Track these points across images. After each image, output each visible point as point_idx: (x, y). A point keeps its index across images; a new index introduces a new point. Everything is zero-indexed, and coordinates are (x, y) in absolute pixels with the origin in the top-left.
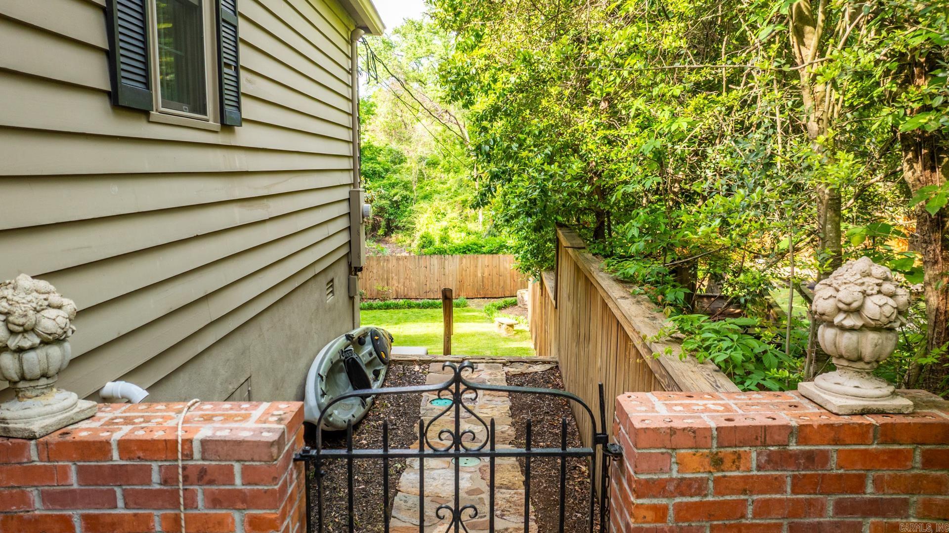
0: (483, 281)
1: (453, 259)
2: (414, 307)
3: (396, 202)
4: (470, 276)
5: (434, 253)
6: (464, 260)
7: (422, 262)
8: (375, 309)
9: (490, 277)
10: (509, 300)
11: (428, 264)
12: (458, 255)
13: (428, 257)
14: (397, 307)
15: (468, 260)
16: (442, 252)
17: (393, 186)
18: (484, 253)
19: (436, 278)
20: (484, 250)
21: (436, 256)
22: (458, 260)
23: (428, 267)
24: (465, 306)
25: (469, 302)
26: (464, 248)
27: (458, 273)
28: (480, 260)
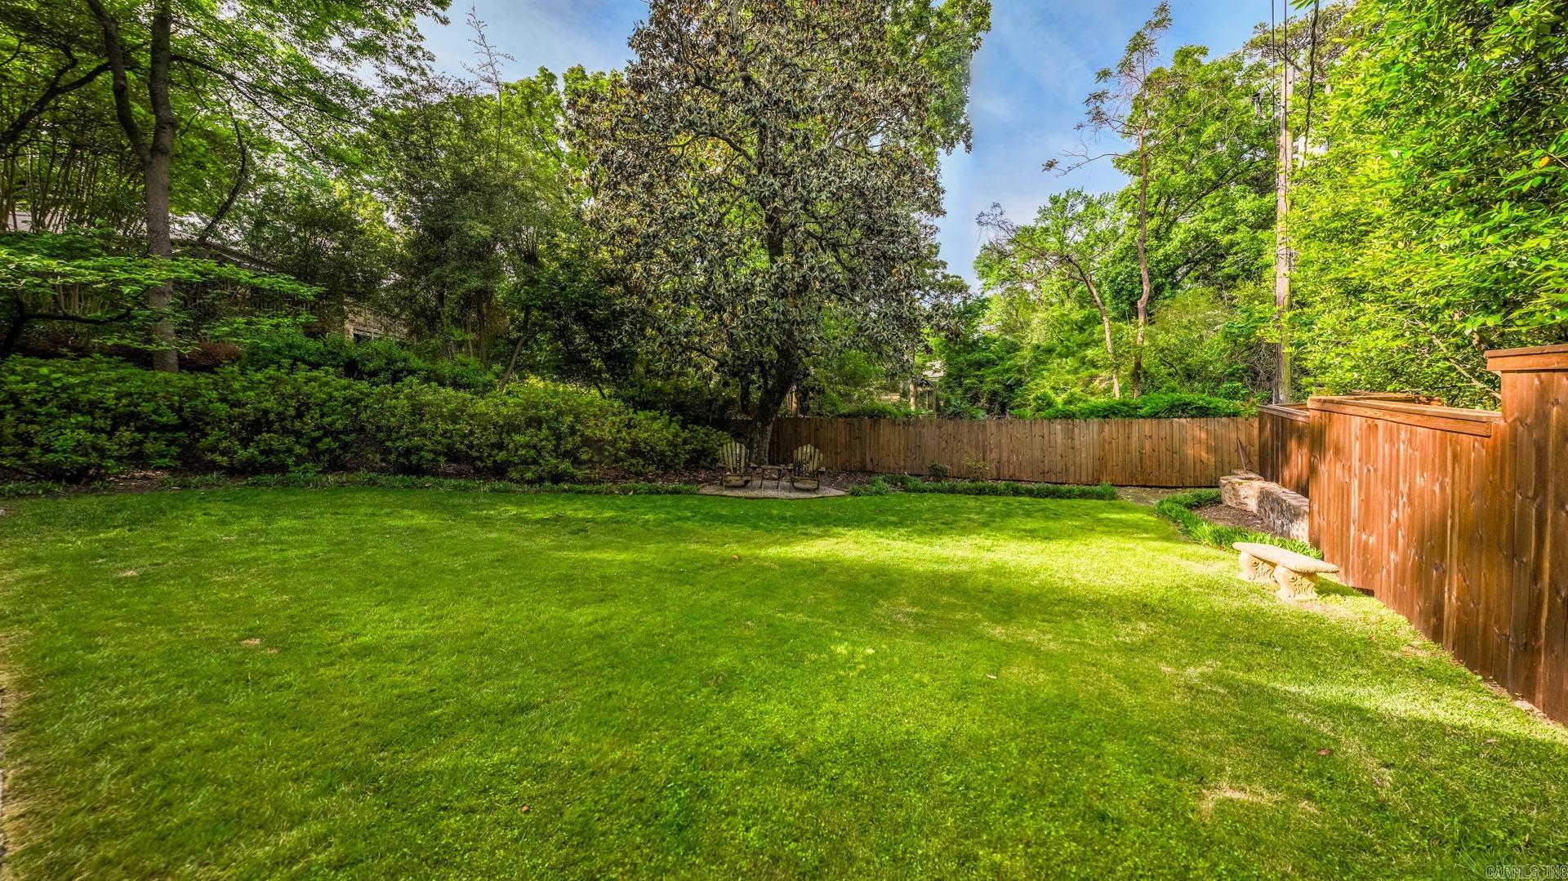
0: (1141, 460)
1: (1088, 426)
2: (1023, 495)
3: (1010, 386)
4: (1118, 451)
5: (1057, 417)
6: (1107, 428)
7: (1036, 430)
8: (960, 492)
9: (1156, 454)
10: (1204, 492)
11: (1046, 431)
12: (1096, 420)
13: (1046, 422)
14: (995, 492)
15: (1112, 428)
16: (1068, 416)
17: (1007, 371)
18: (1142, 417)
19: (1059, 452)
20: (1142, 412)
21: (1058, 421)
22: (1096, 427)
23: (1046, 437)
24: (1113, 498)
25: (1120, 492)
26: (1105, 410)
27: (1096, 446)
28: (1135, 427)
